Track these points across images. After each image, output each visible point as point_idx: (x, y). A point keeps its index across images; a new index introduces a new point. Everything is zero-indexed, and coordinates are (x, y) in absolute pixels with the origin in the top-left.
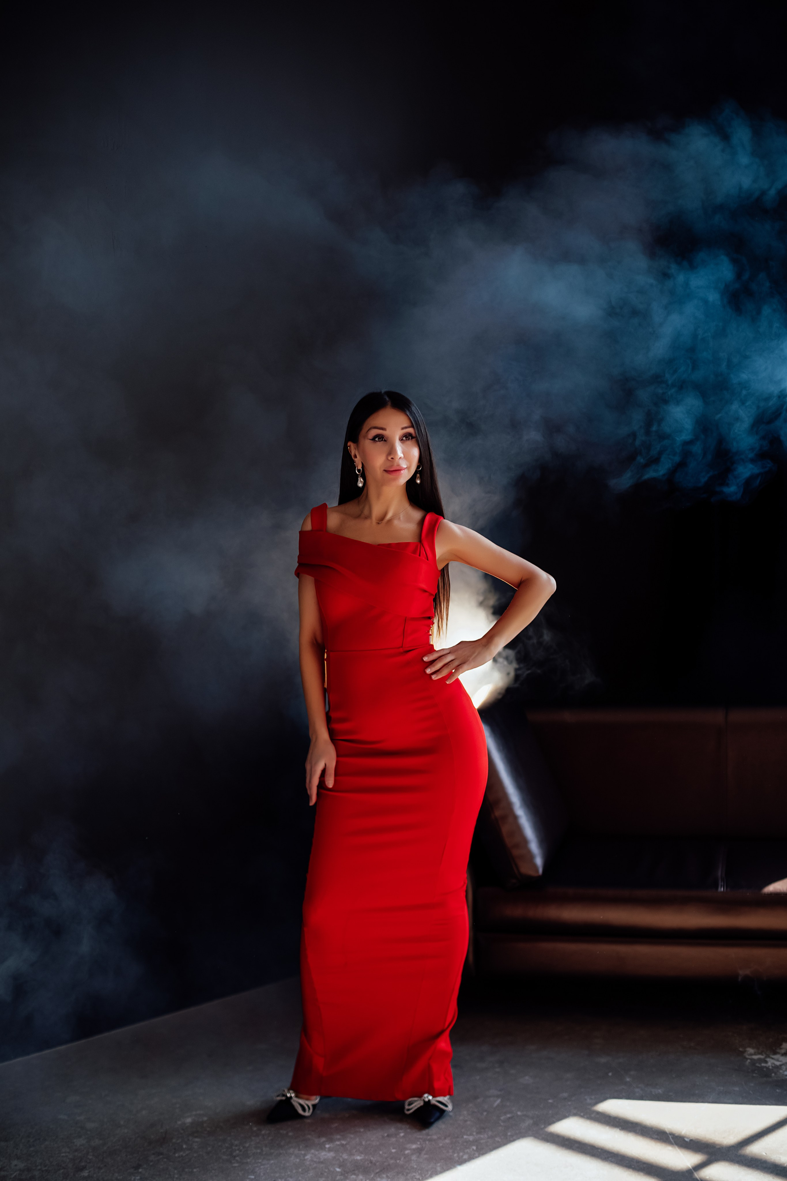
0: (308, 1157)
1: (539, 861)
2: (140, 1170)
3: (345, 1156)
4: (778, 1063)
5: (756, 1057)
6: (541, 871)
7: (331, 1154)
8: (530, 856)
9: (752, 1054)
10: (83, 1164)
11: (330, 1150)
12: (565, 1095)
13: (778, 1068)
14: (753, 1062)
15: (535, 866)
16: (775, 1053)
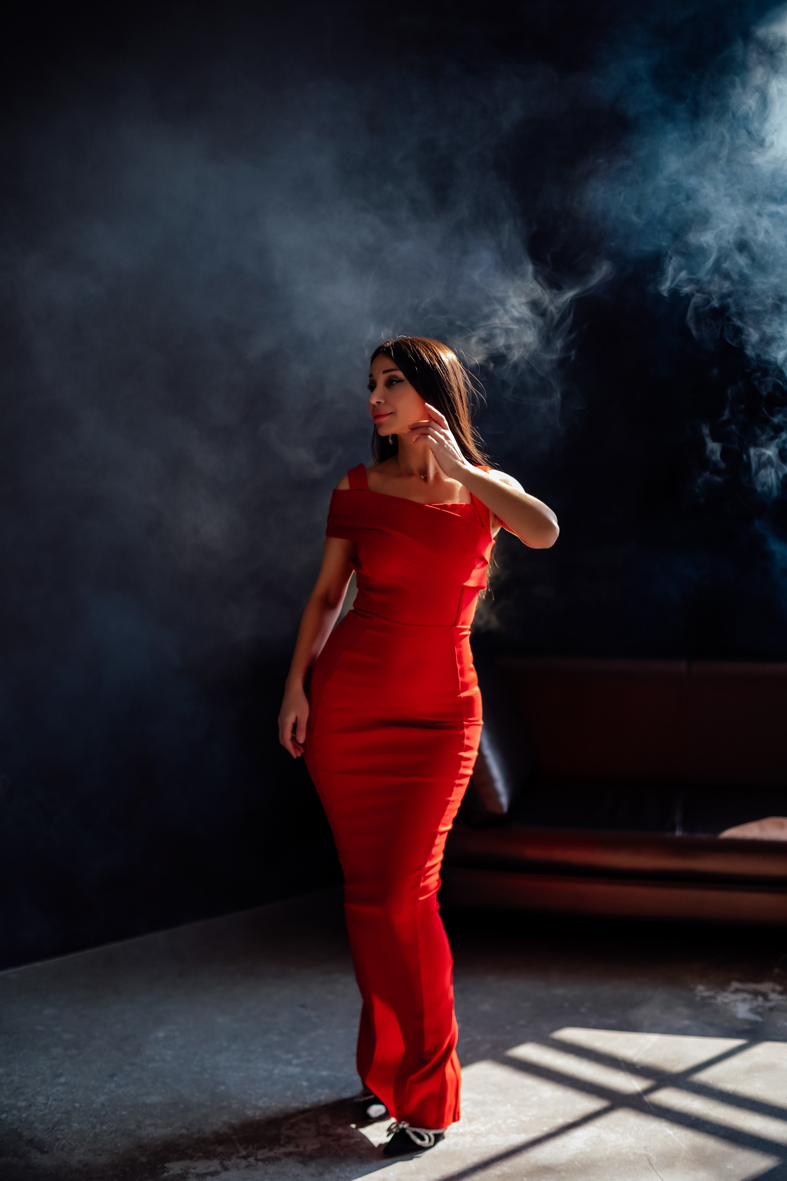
0: (276, 1071)
1: (504, 800)
2: (116, 1078)
3: (312, 1072)
4: (726, 1000)
5: (706, 994)
6: (505, 809)
7: (298, 1070)
8: (495, 794)
9: (702, 990)
10: (60, 1071)
11: (297, 1065)
12: (522, 1022)
13: (727, 1004)
14: (703, 998)
15: (500, 805)
16: (724, 990)
